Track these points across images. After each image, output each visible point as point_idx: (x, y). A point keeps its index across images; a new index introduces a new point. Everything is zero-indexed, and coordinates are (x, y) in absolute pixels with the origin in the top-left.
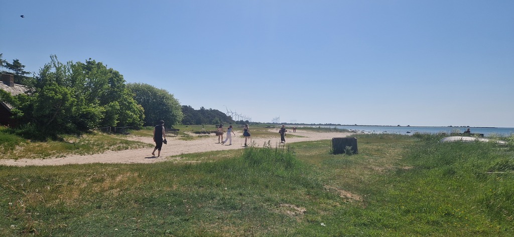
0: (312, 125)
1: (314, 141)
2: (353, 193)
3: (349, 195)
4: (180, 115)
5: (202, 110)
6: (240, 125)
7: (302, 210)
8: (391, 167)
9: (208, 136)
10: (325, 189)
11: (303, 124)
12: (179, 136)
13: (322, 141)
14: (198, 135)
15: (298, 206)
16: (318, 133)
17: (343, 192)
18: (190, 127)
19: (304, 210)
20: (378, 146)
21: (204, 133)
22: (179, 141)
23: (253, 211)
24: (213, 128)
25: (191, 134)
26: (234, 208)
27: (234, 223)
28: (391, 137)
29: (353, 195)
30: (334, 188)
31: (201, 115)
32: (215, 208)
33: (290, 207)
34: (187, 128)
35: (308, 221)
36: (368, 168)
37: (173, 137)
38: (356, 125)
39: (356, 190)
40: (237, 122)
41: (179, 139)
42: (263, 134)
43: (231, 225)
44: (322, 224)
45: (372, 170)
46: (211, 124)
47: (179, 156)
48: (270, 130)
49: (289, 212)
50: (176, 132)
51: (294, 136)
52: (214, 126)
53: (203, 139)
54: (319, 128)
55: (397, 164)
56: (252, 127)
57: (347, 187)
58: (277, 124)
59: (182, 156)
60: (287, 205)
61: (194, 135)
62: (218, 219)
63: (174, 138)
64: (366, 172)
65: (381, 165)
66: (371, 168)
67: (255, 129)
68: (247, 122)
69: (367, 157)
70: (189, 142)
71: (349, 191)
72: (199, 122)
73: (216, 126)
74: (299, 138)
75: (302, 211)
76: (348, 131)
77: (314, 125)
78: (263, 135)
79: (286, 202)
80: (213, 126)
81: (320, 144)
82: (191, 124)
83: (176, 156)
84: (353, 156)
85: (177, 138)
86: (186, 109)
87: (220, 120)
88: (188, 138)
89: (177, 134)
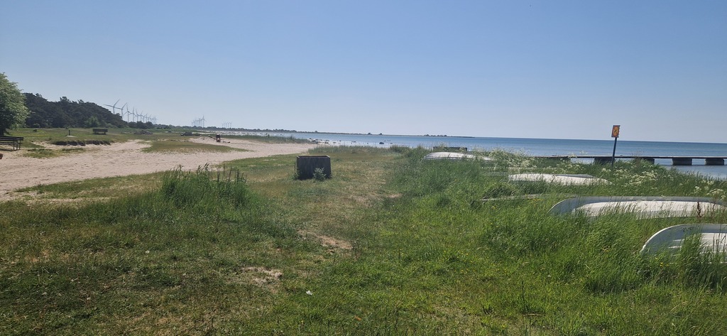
0: (255, 130)
1: (265, 158)
2: (338, 239)
3: (333, 242)
4: (22, 111)
5: (64, 103)
6: (138, 130)
7: (274, 273)
8: (375, 196)
9: (81, 149)
10: (301, 236)
11: (242, 130)
12: (23, 150)
13: (275, 157)
14: (61, 147)
15: (268, 268)
16: (267, 145)
17: (324, 238)
18: (41, 132)
19: (278, 273)
20: (353, 166)
21: (74, 143)
22: (26, 159)
23: (201, 284)
24: (88, 134)
25: (47, 146)
26: (168, 283)
27: (174, 310)
28: (365, 151)
29: (339, 241)
30: (311, 233)
31: (62, 110)
32: (135, 287)
33: (256, 270)
34: (37, 134)
35: (287, 290)
36: (349, 200)
37: (11, 151)
38: (316, 132)
39: (340, 233)
40: (132, 125)
41: (25, 156)
42: (183, 146)
43: (170, 315)
44: (308, 292)
45: (353, 201)
46: (83, 127)
47: (34, 189)
48: (192, 140)
49: (257, 280)
50: (16, 142)
51: (233, 149)
52: (91, 130)
53: (73, 154)
54: (267, 137)
55: (381, 192)
56: (161, 133)
57: (328, 230)
58: (200, 128)
59: (40, 188)
60: (251, 268)
61: (54, 147)
62: (145, 306)
63: (14, 153)
64: (347, 206)
65: (363, 194)
66: (352, 199)
67: (166, 137)
68: (149, 124)
69: (344, 182)
70: (46, 162)
71: (331, 236)
72: (58, 123)
73: (94, 130)
74: (240, 153)
75: (276, 275)
76: (309, 142)
77: (259, 130)
78: (183, 149)
79: (250, 264)
80: (87, 130)
81: (274, 162)
82: (43, 126)
83: (27, 190)
84: (326, 181)
85: (19, 152)
86: (32, 100)
87: (100, 121)
88: (43, 153)
89: (19, 145)
